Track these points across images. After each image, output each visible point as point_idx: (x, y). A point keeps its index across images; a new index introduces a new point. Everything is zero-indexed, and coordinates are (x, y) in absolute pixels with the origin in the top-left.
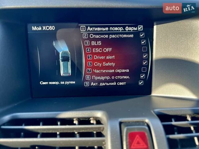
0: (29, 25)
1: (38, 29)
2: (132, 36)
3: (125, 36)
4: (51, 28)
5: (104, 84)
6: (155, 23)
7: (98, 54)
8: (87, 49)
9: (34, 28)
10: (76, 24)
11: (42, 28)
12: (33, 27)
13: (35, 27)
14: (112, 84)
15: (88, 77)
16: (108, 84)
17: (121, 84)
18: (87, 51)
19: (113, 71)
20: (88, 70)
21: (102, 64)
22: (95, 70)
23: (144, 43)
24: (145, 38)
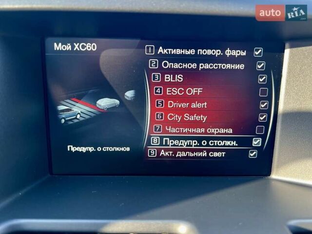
0: (48, 40)
1: (64, 48)
2: (241, 67)
3: (229, 66)
4: (91, 47)
5: (184, 154)
6: (287, 45)
7: (176, 98)
8: (156, 89)
9: (58, 47)
10: (138, 41)
11: (73, 47)
12: (55, 44)
13: (60, 44)
14: (200, 154)
15: (155, 141)
16: (191, 155)
17: (216, 154)
18: (156, 93)
19: (203, 130)
20: (156, 128)
21: (183, 117)
22: (168, 128)
23: (264, 81)
24: (266, 72)
